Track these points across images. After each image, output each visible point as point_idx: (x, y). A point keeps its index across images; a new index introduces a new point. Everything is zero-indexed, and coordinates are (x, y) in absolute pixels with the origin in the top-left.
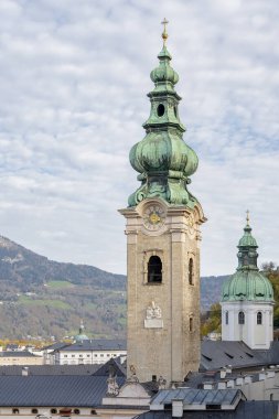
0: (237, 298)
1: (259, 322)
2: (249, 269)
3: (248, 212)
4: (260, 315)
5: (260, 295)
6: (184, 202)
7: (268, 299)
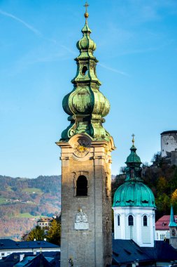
0: (127, 204)
1: (145, 224)
2: (135, 181)
3: (133, 135)
4: (145, 219)
5: (145, 202)
6: (103, 137)
7: (151, 205)
